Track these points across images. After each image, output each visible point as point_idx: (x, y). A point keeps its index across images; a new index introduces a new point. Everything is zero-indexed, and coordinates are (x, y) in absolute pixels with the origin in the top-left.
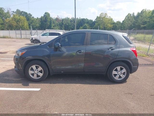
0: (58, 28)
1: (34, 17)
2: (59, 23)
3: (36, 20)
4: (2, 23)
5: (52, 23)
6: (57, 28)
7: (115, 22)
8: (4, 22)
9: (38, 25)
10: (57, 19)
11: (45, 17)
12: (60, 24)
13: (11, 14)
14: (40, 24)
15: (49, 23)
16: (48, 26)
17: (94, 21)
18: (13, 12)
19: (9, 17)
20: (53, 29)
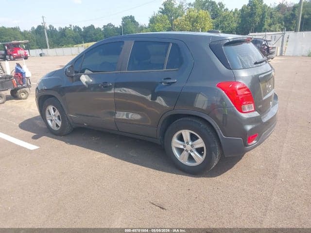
0: (280, 27)
1: (227, 9)
2: (284, 15)
3: (231, 14)
4: (170, 27)
5: (266, 16)
6: (278, 27)
8: (172, 25)
9: (235, 25)
10: (281, 7)
11: (251, 6)
12: (286, 18)
13: (186, 8)
14: (240, 21)
15: (258, 19)
16: (257, 24)
18: (190, 4)
19: (182, 16)
20: (268, 31)
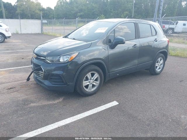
7: (44, 8)
17: (15, 5)
